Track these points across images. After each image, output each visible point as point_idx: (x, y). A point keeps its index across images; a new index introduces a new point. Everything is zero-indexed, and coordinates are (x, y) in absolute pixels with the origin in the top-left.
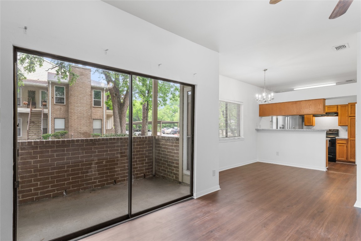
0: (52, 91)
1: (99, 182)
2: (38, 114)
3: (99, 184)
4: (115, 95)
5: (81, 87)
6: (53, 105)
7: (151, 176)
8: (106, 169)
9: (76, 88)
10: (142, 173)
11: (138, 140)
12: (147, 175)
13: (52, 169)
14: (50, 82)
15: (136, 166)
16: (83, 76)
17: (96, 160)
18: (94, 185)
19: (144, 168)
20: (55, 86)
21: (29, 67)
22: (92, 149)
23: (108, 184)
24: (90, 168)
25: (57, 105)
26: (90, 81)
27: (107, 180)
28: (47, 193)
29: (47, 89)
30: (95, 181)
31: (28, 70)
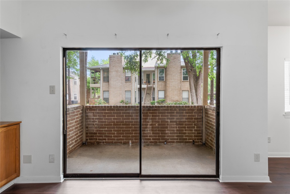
0: (157, 72)
1: (153, 139)
3: (153, 141)
4: (190, 71)
5: (174, 68)
6: (158, 82)
7: (200, 143)
8: (159, 130)
9: (171, 68)
10: (190, 139)
11: (187, 109)
12: (196, 142)
13: (123, 125)
14: (156, 67)
15: (184, 132)
16: (176, 60)
17: (151, 122)
18: (149, 141)
19: (193, 135)
20: (159, 69)
22: (148, 113)
23: (160, 142)
24: (147, 128)
26: (180, 62)
27: (159, 139)
28: (120, 140)
29: (154, 71)
30: (150, 138)
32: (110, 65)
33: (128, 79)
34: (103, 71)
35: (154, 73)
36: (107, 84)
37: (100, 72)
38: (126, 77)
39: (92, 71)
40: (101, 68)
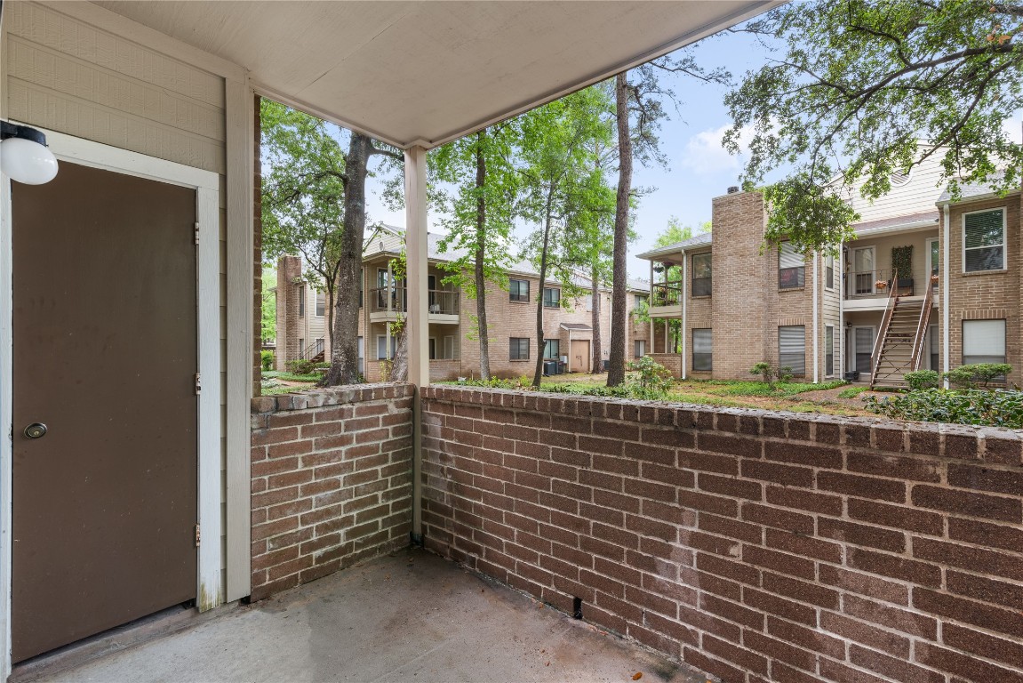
0: (954, 234)
1: (710, 644)
2: (910, 314)
3: (709, 656)
6: (956, 278)
8: (752, 598)
13: (545, 499)
14: (947, 207)
17: (693, 525)
18: (683, 645)
20: (964, 215)
21: (872, 183)
22: (674, 460)
24: (667, 552)
25: (971, 276)
28: (531, 578)
29: (933, 232)
30: (688, 627)
31: (871, 193)
32: (715, 233)
33: (791, 281)
34: (690, 261)
35: (934, 239)
36: (705, 303)
37: (680, 263)
38: (781, 271)
39: (656, 265)
40: (683, 251)
